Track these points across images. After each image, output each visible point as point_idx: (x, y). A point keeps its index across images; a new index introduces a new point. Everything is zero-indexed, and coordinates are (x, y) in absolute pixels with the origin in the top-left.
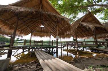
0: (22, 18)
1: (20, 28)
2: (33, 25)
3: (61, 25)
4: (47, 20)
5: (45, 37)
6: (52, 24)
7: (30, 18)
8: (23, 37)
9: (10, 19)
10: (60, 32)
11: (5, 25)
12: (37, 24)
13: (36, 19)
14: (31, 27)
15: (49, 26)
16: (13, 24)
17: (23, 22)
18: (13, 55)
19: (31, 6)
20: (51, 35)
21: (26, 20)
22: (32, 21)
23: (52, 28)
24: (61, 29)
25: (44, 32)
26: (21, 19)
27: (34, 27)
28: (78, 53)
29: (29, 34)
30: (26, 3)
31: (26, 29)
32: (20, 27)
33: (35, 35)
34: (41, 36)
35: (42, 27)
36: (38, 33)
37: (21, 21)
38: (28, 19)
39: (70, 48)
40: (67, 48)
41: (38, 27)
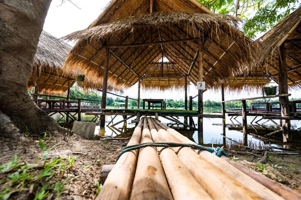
0: (115, 47)
1: (116, 71)
2: (140, 61)
3: (213, 44)
4: (173, 40)
5: (174, 88)
6: (187, 48)
7: (132, 44)
8: (124, 91)
9: (95, 54)
10: (214, 68)
11: (90, 69)
12: (148, 56)
13: (144, 42)
14: (137, 67)
15: (181, 56)
16: (102, 64)
17: (118, 58)
18: (107, 126)
19: (129, 14)
20: (191, 83)
21: (123, 52)
22: (136, 50)
23: (188, 61)
24: (217, 59)
25: (169, 75)
26: (114, 51)
27: (143, 65)
28: (285, 140)
29: (134, 84)
30: (117, 9)
31: (126, 73)
32: (114, 70)
33: (147, 86)
34: (163, 87)
35: (162, 63)
36: (155, 80)
37: (114, 56)
38: (126, 47)
39: (256, 122)
40: (245, 121)
41: (152, 63)
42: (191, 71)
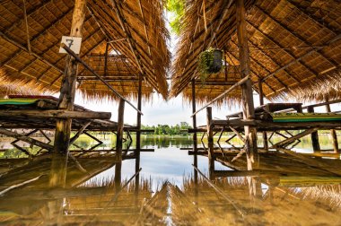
35: (106, 56)
39: (227, 141)
41: (92, 54)
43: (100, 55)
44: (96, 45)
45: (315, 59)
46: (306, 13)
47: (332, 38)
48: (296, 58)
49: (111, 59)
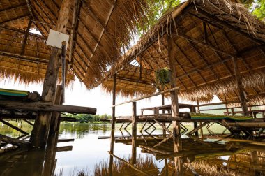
35: (26, 33)
39: (145, 131)
40: (134, 129)
41: (6, 27)
42: (73, 55)
43: (18, 30)
44: (14, 19)
45: (196, 76)
46: (195, 48)
47: (206, 66)
48: (186, 73)
49: (31, 38)
